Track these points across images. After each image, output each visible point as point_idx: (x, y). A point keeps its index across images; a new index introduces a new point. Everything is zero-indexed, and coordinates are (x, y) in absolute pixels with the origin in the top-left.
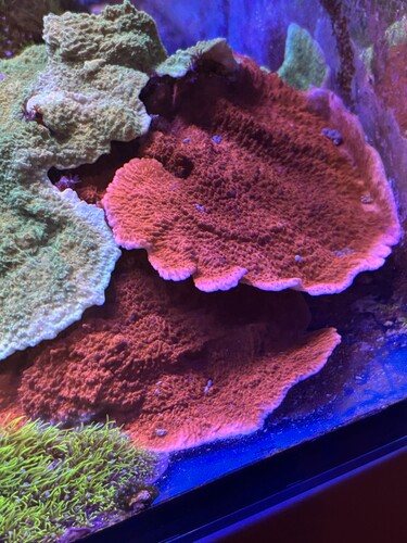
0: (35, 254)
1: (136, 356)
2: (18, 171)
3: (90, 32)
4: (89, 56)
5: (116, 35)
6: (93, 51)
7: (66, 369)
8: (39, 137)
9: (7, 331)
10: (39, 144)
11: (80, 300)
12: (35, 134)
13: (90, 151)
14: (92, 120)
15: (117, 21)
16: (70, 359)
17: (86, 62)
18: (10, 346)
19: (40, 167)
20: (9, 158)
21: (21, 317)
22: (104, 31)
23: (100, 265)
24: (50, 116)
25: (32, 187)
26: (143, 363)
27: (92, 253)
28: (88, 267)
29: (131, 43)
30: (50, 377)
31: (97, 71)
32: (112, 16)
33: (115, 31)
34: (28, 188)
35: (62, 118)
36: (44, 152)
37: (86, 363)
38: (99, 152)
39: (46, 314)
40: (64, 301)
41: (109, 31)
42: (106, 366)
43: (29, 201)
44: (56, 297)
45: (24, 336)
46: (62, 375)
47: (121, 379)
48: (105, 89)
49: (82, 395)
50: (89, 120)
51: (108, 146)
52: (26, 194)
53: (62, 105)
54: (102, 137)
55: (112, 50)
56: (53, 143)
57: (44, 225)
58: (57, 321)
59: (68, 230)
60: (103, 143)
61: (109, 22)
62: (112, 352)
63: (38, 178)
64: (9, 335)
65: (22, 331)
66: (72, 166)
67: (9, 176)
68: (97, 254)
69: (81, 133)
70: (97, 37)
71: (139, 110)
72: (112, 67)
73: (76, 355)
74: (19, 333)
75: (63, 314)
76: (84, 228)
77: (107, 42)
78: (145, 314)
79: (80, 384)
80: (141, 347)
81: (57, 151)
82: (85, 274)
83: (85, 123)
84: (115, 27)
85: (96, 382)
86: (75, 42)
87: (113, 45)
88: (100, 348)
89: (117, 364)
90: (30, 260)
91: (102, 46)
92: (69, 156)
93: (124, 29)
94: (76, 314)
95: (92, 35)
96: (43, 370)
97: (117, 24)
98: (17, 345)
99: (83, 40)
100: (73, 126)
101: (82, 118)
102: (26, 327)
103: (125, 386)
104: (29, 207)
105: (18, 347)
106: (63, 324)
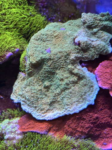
0: (74, 86)
1: (101, 121)
2: (71, 60)
3: (96, 20)
4: (95, 27)
5: (104, 22)
6: (96, 26)
7: (80, 122)
8: (78, 50)
9: (64, 108)
10: (78, 53)
11: (87, 102)
12: (77, 50)
13: (93, 56)
14: (95, 47)
15: (104, 17)
16: (81, 120)
17: (94, 29)
18: (64, 113)
19: (78, 60)
20: (69, 56)
21: (69, 105)
22: (100, 20)
23: (93, 92)
24: (82, 45)
25: (75, 65)
26: (102, 123)
27: (91, 88)
28: (90, 92)
29: (108, 25)
30: (75, 124)
31: (97, 32)
32: (103, 16)
33: (103, 20)
34: (73, 66)
35: (86, 46)
36: (79, 55)
37: (86, 121)
38: (95, 57)
39: (77, 105)
40: (82, 102)
41: (101, 20)
42: (92, 123)
43: (73, 69)
44: (80, 100)
45: (69, 111)
46: (79, 124)
47: (95, 128)
48: (99, 38)
49: (84, 131)
50: (94, 47)
51: (98, 56)
52: (73, 67)
53: (86, 42)
54: (97, 53)
55: (102, 26)
56: (82, 53)
57: (77, 77)
58: (80, 108)
59: (84, 80)
60: (97, 55)
61: (102, 18)
62: (94, 119)
63: (77, 63)
64: (64, 110)
65: (69, 109)
66: (86, 60)
67: (68, 61)
68: (93, 89)
69: (91, 51)
70: (98, 22)
71: (109, 46)
72: (101, 32)
73: (83, 118)
74: (68, 110)
75: (82, 106)
76: (89, 80)
77: (101, 23)
78: (104, 109)
79: (84, 127)
80: (102, 119)
81: (83, 55)
82: (89, 95)
83: (92, 48)
84: (103, 19)
85: (88, 128)
86: (92, 23)
87: (103, 25)
88: (91, 118)
89: (95, 123)
90: (73, 88)
91: (99, 24)
92: (86, 57)
93: (106, 20)
94: (85, 106)
95: (96, 21)
96: (73, 121)
97: (104, 18)
98: (67, 113)
99: (94, 22)
100: (89, 48)
101: (92, 46)
102: (70, 108)
103: (96, 129)
104: (73, 71)
105: (67, 114)
106: (81, 109)
